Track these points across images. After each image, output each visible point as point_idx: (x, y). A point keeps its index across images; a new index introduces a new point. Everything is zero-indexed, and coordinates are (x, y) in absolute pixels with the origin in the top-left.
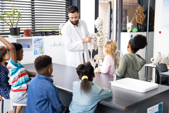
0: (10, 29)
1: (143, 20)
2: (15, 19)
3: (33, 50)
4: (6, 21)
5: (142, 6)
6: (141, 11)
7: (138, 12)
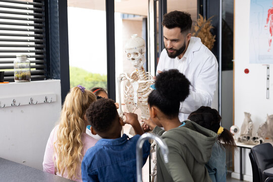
5: (207, 19)
6: (206, 29)
7: (200, 30)
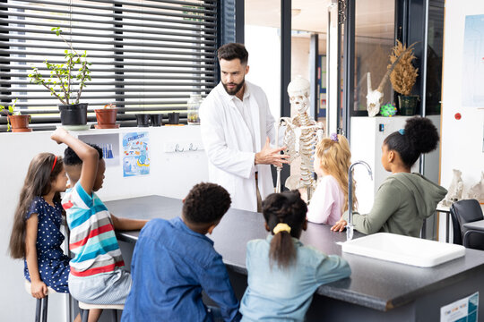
0: (61, 107)
1: (409, 83)
2: (74, 80)
3: (122, 163)
4: (50, 86)
5: (407, 47)
6: (406, 59)
7: (397, 62)
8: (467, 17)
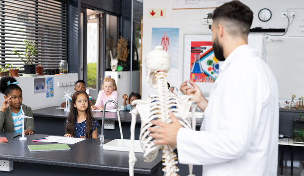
0: (25, 66)
1: (127, 56)
3: (46, 91)
4: (21, 56)
5: (125, 39)
6: (125, 45)
8: (153, 29)
